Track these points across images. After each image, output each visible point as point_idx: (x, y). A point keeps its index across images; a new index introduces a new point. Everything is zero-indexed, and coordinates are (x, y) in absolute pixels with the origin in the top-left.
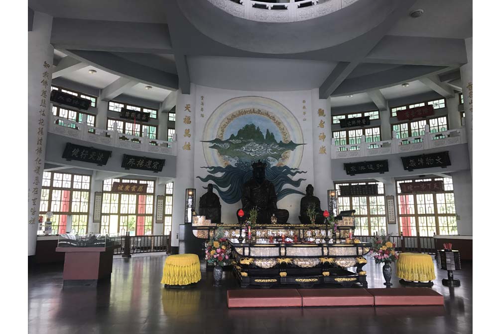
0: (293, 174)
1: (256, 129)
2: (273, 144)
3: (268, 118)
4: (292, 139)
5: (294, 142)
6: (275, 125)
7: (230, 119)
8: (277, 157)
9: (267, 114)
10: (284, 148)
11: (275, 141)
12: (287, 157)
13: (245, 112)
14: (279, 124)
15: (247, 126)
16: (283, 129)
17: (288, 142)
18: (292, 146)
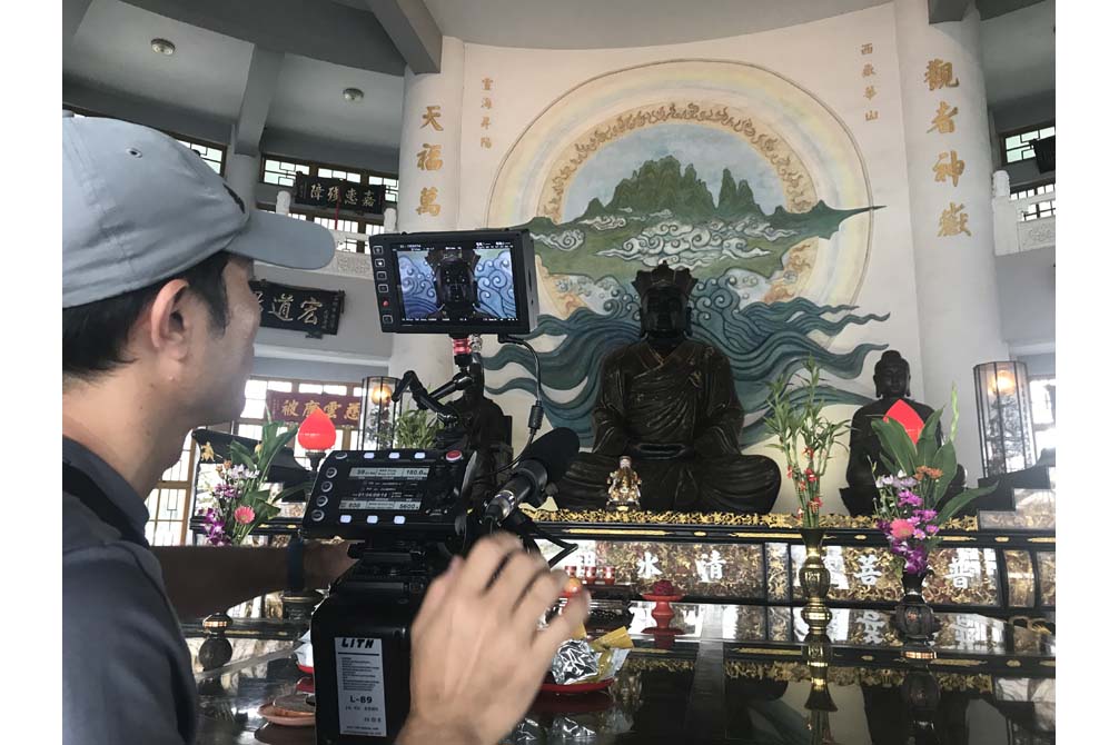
0: (833, 329)
1: (683, 173)
2: (747, 220)
3: (728, 130)
4: (823, 194)
5: (832, 206)
6: (755, 150)
7: (587, 149)
8: (767, 267)
9: (723, 117)
10: (793, 232)
11: (757, 210)
12: (805, 265)
13: (642, 118)
14: (769, 145)
15: (648, 168)
16: (788, 162)
17: (808, 209)
18: (824, 219)
